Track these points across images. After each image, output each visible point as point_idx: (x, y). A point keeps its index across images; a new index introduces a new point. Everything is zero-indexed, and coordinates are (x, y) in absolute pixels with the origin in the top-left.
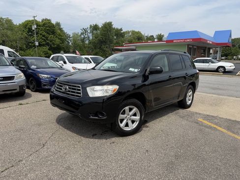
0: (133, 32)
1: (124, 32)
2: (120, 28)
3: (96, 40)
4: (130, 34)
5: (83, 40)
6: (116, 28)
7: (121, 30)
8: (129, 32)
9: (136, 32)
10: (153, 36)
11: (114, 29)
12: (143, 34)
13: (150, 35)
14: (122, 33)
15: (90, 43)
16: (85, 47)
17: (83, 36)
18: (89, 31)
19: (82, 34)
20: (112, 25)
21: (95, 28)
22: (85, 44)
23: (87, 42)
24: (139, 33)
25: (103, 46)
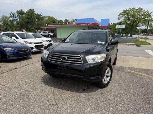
0: (49, 17)
1: (43, 17)
2: (40, 14)
3: (23, 21)
4: (47, 18)
5: (12, 22)
6: (37, 14)
7: (41, 15)
8: (46, 17)
9: (51, 17)
10: (62, 20)
11: (36, 14)
12: (56, 19)
13: (60, 20)
14: (41, 17)
15: (18, 23)
16: (14, 27)
17: (11, 19)
18: (16, 15)
19: (11, 17)
20: (34, 12)
21: (21, 13)
22: (14, 24)
23: (15, 23)
24: (53, 18)
25: (29, 26)
